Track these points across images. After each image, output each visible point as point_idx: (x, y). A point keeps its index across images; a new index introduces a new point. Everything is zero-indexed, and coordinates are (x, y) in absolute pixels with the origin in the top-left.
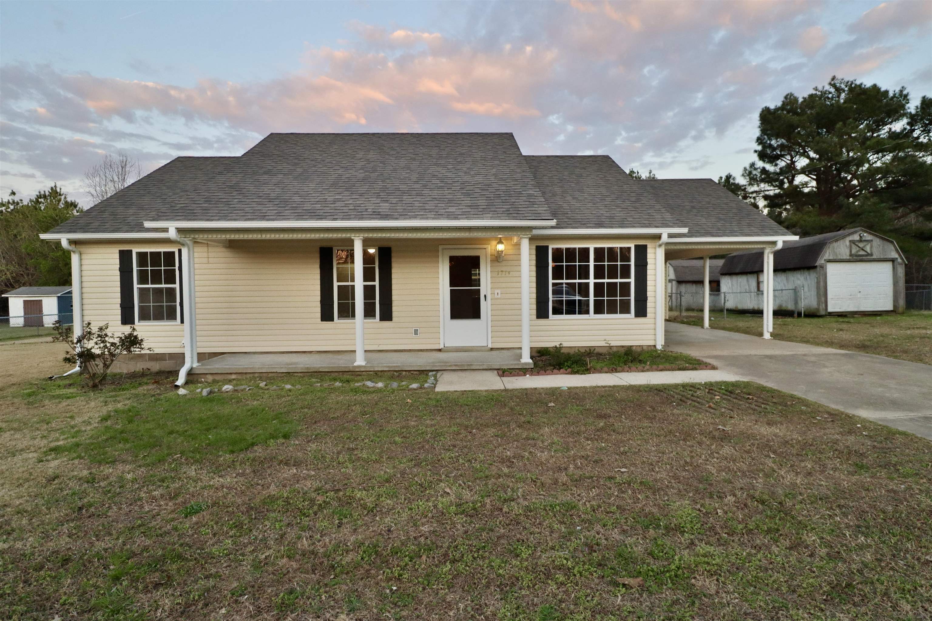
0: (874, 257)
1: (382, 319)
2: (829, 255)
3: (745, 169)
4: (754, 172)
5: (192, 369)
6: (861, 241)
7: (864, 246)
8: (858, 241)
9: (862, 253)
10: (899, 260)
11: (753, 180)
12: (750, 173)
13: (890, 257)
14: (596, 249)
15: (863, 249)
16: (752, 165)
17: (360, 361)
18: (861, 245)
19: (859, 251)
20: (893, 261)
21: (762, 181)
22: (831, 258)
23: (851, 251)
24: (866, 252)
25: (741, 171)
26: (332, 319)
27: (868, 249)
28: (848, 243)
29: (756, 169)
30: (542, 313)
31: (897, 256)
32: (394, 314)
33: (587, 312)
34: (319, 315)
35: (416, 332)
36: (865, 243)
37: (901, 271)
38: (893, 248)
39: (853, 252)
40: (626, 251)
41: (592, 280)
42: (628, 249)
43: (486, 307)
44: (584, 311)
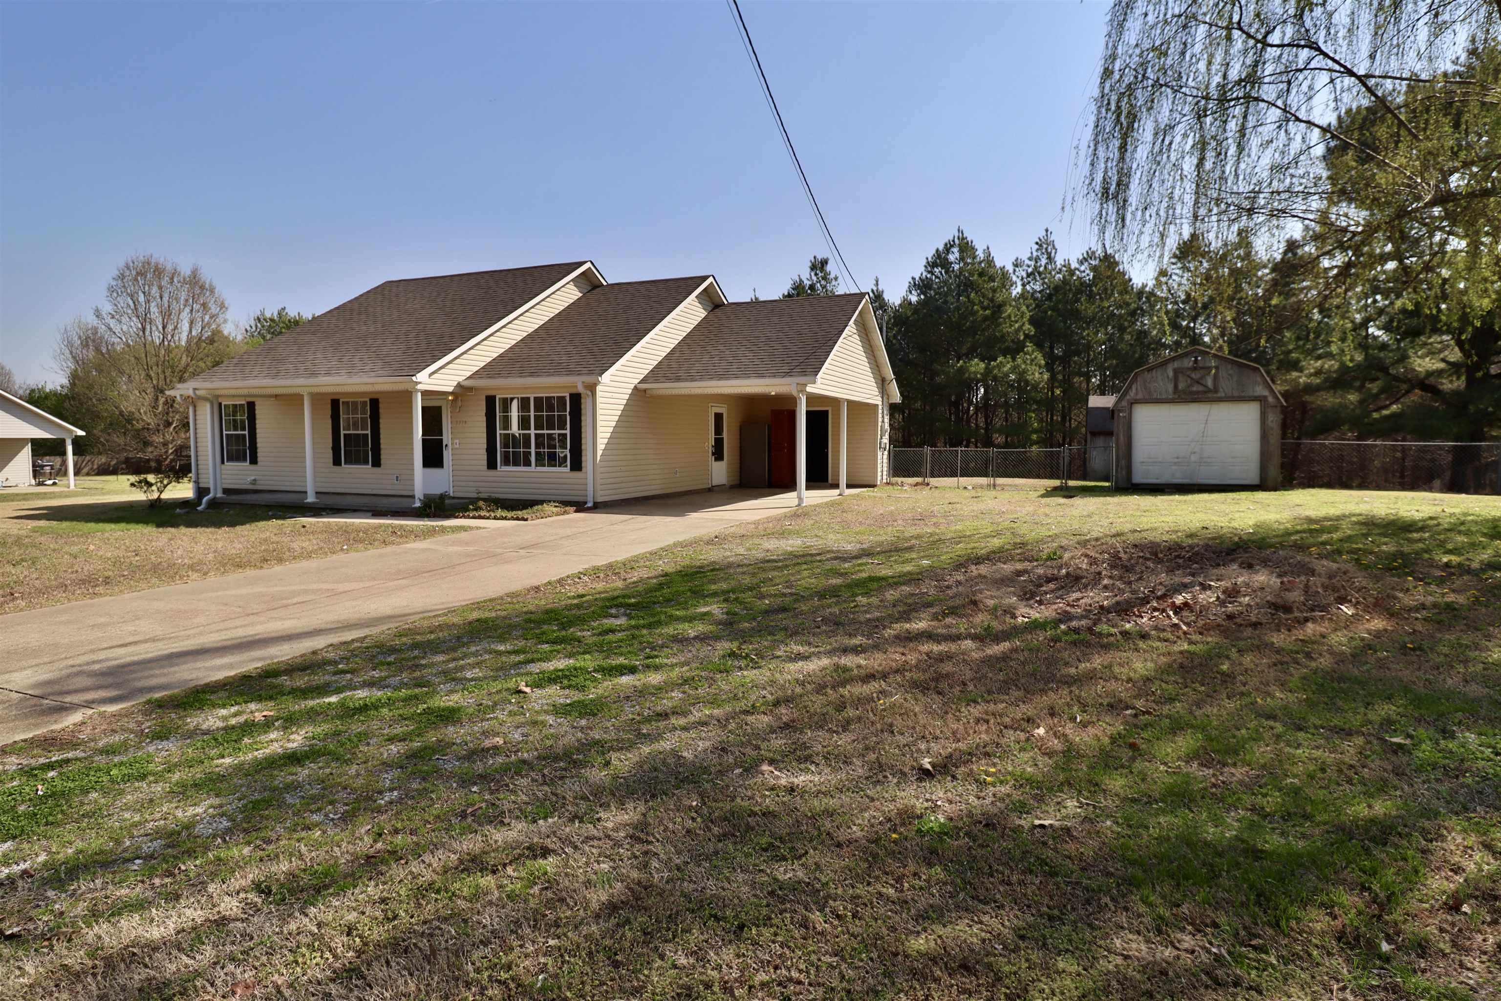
0: (1221, 394)
1: (373, 465)
2: (1137, 393)
5: (214, 498)
6: (1195, 369)
7: (1202, 378)
8: (1189, 369)
9: (1195, 388)
10: (1270, 399)
13: (1251, 394)
14: (535, 398)
15: (1198, 382)
17: (311, 499)
18: (1195, 375)
19: (1191, 385)
20: (1259, 400)
22: (1140, 396)
23: (1176, 387)
24: (1205, 386)
26: (340, 465)
27: (1209, 381)
28: (1171, 374)
30: (492, 464)
31: (1266, 393)
32: (382, 462)
33: (530, 465)
34: (331, 460)
35: (398, 478)
36: (1202, 372)
37: (1274, 419)
38: (1259, 379)
39: (1181, 386)
40: (562, 399)
41: (533, 432)
42: (564, 398)
43: (447, 455)
44: (528, 463)
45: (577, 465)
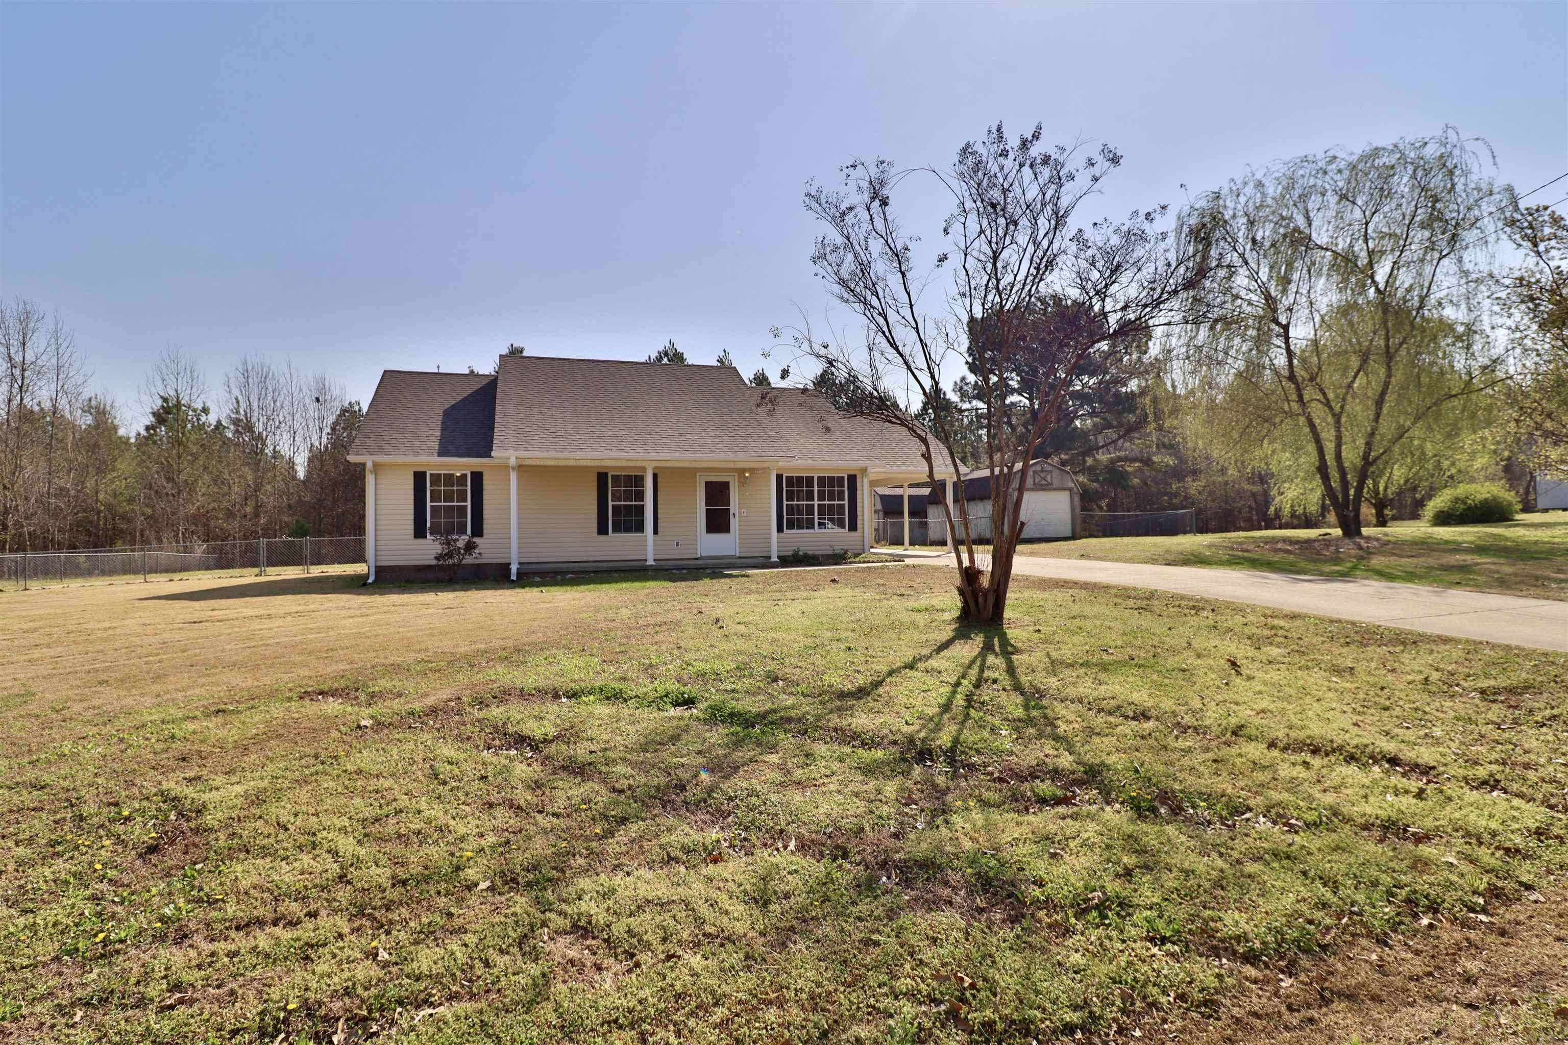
0: (1054, 486)
3: (956, 383)
4: (965, 388)
5: (518, 569)
6: (1042, 471)
7: (1046, 476)
9: (1043, 482)
10: (1075, 490)
11: (963, 395)
12: (961, 388)
13: (1067, 486)
14: (818, 477)
15: (1044, 480)
16: (963, 379)
17: (650, 562)
18: (1043, 475)
19: (1041, 481)
20: (1070, 490)
21: (974, 398)
23: (1034, 481)
24: (1047, 482)
25: (951, 386)
26: (607, 533)
27: (1049, 478)
28: (1032, 473)
29: (967, 384)
30: (780, 528)
31: (1072, 486)
32: (660, 529)
33: (813, 527)
34: (596, 530)
35: (678, 544)
36: (1046, 473)
37: (1077, 499)
38: (1069, 478)
39: (1038, 481)
40: (841, 479)
41: (816, 502)
42: (843, 478)
43: (734, 523)
44: (810, 525)
45: (853, 527)
